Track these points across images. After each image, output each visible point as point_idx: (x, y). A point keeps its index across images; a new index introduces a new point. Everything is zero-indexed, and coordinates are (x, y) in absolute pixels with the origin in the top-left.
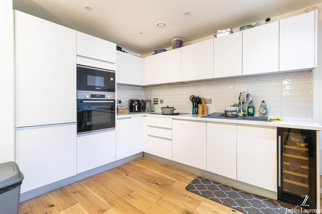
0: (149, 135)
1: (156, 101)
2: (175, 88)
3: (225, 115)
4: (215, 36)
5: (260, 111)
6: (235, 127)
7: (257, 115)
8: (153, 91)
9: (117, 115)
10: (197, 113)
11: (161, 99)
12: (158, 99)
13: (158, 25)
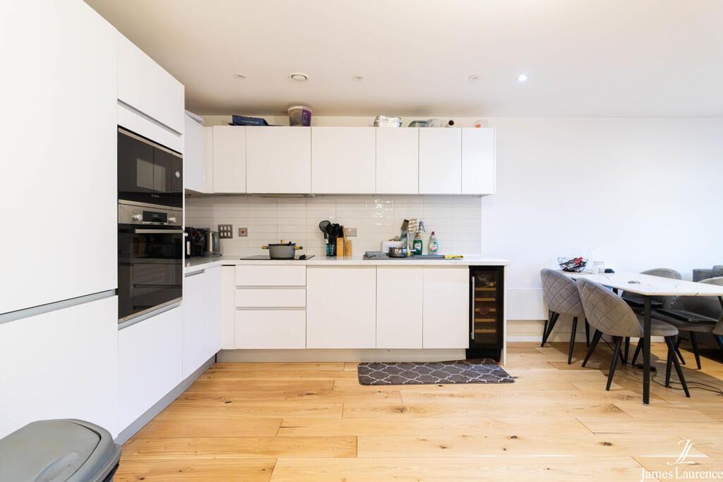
0: (239, 308)
1: (227, 231)
2: (279, 205)
3: (391, 255)
4: (376, 124)
5: (429, 247)
6: (420, 270)
7: (425, 253)
8: (214, 208)
9: (186, 266)
10: (335, 254)
11: (241, 227)
12: (231, 227)
13: (292, 76)
